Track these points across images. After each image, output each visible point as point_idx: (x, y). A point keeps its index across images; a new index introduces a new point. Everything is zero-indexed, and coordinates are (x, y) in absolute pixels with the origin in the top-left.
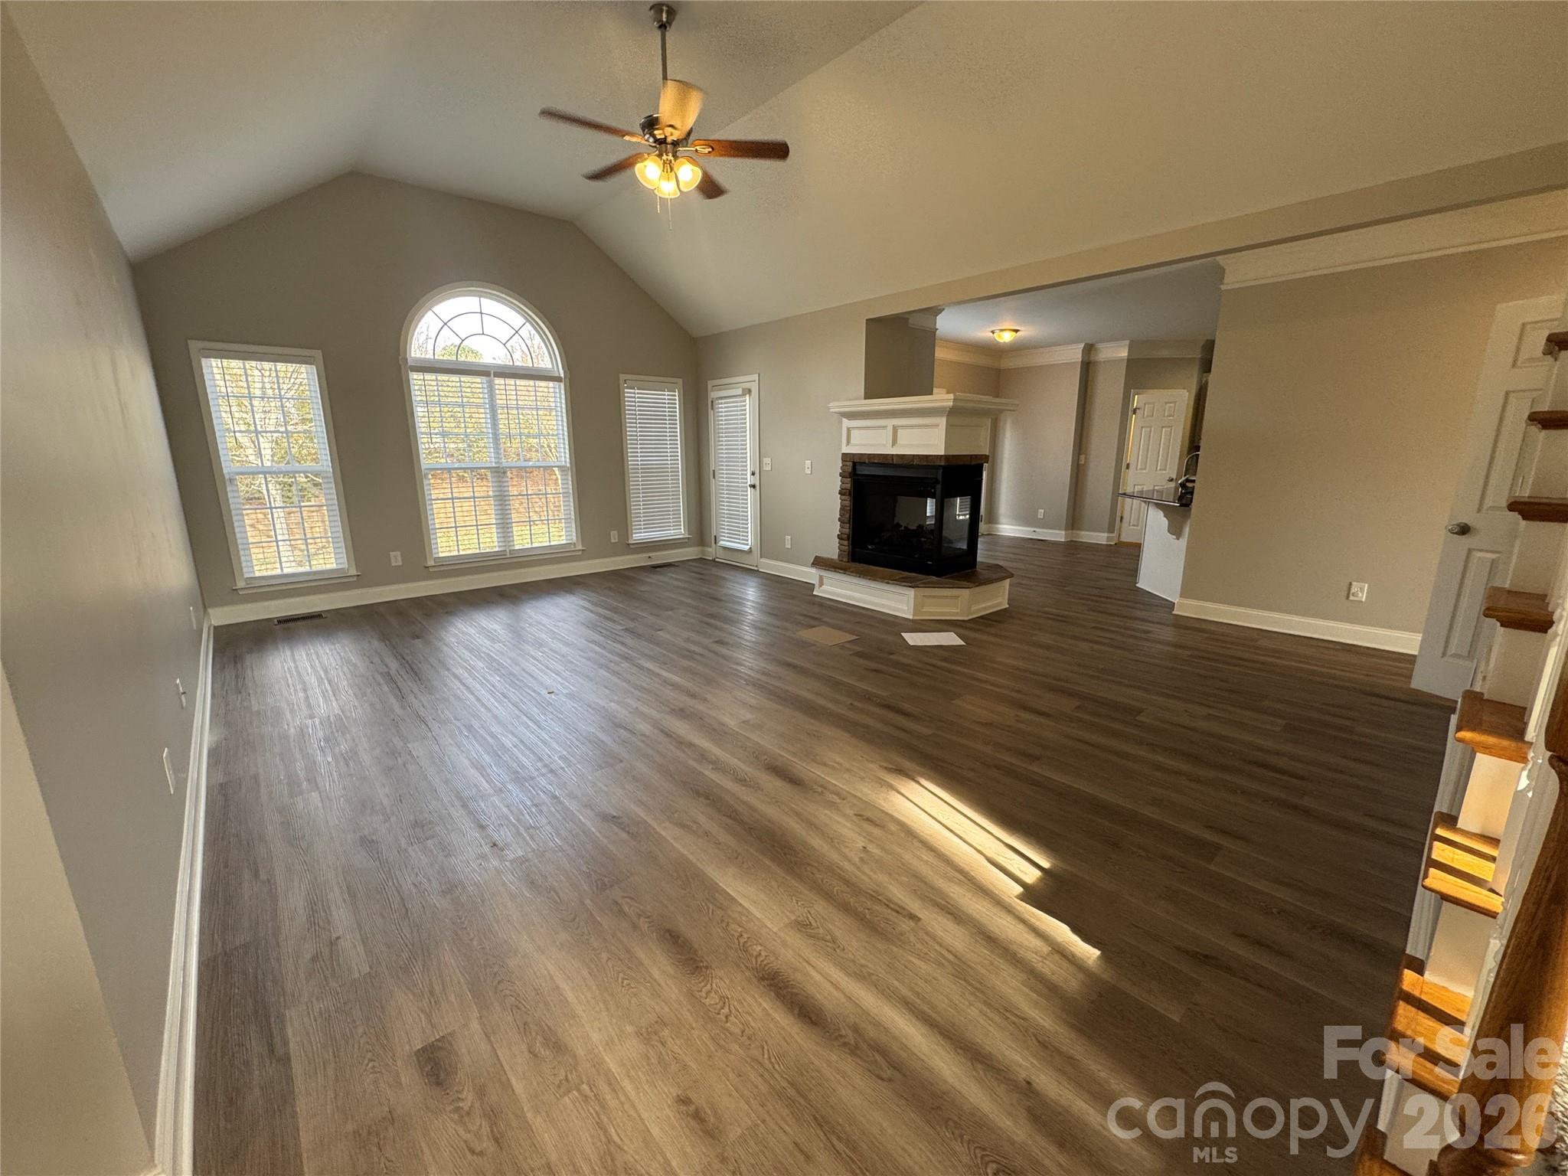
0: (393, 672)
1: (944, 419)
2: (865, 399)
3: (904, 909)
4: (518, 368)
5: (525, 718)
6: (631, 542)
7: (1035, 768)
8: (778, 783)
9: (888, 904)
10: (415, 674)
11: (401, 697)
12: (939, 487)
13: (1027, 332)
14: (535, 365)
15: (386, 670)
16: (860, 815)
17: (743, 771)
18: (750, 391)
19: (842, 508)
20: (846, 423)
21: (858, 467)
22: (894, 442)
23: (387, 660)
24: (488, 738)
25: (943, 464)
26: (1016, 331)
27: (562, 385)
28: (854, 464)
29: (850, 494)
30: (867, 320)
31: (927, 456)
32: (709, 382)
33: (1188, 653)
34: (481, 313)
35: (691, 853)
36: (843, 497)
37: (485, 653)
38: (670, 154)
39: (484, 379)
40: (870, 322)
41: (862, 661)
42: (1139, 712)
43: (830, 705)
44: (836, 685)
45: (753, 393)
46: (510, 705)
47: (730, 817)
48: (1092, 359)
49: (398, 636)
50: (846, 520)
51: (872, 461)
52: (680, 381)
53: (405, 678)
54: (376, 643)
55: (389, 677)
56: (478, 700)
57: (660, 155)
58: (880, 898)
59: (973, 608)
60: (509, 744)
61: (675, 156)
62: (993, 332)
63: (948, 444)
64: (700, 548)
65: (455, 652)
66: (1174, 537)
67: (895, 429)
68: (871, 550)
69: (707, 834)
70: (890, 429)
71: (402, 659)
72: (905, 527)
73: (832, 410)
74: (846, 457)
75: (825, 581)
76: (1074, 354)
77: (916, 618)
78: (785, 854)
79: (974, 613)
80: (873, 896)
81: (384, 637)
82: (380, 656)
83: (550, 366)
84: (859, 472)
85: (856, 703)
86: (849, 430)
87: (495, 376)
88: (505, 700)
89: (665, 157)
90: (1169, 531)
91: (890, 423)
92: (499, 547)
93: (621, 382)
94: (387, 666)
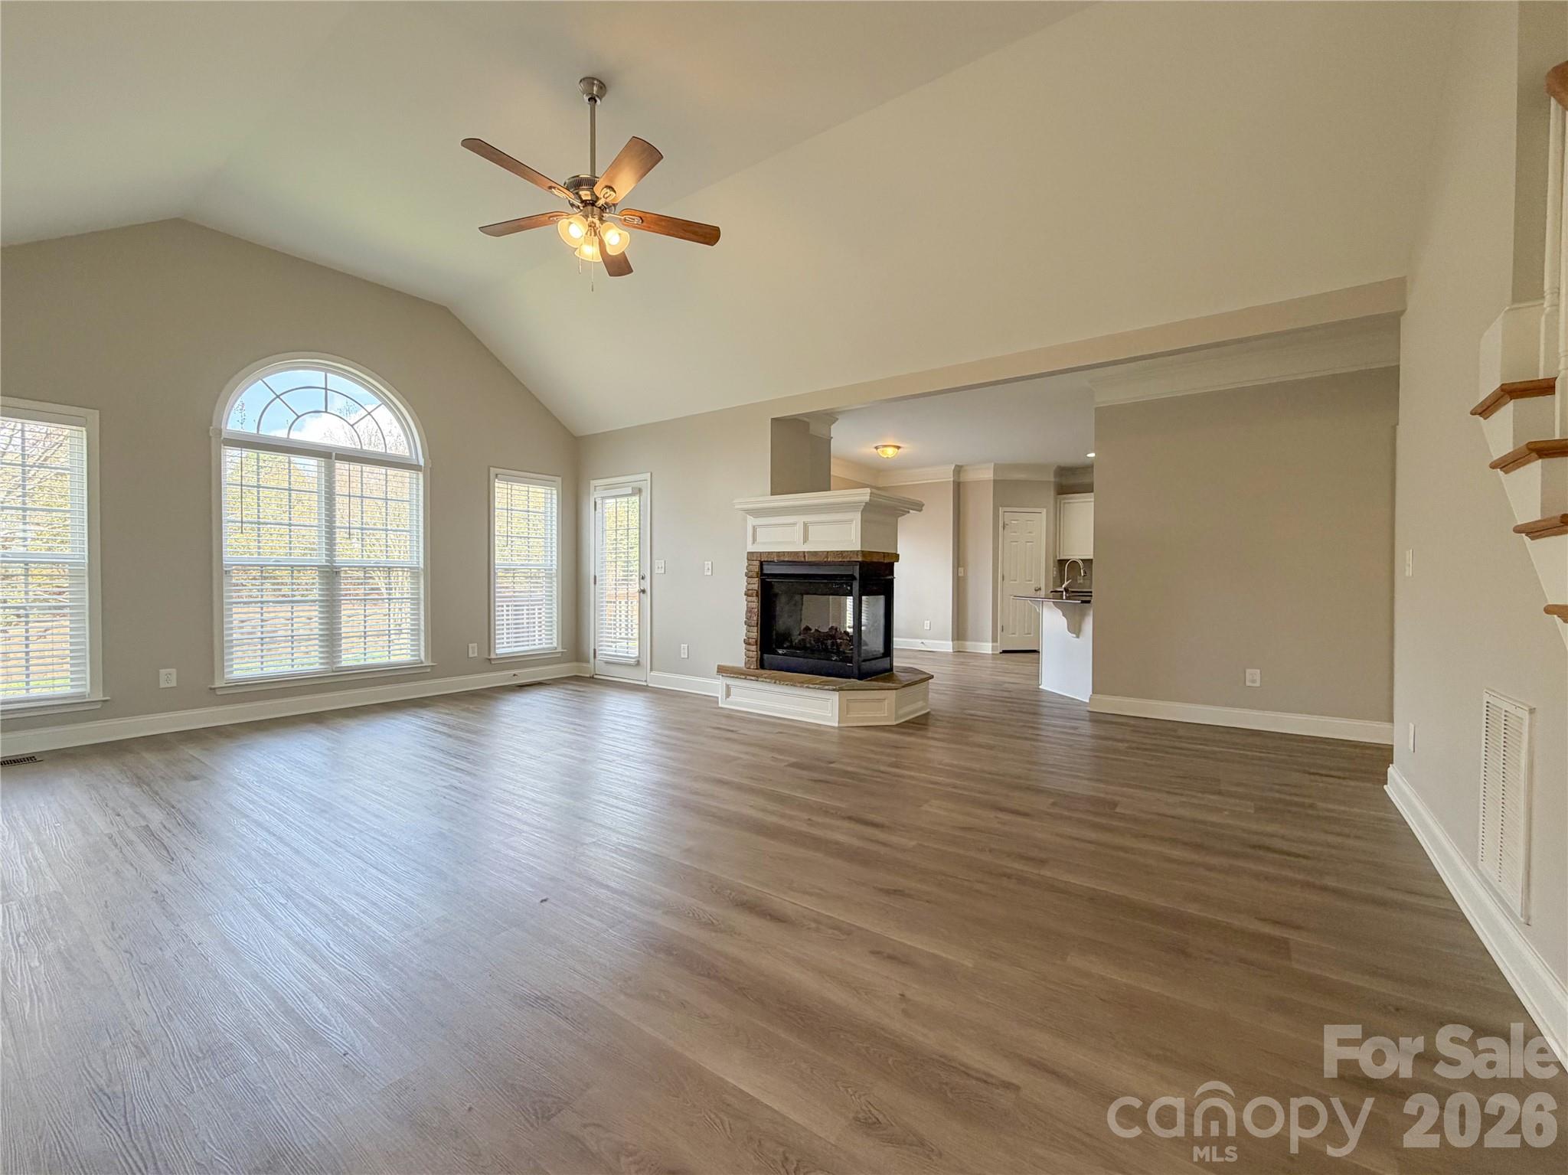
0: (155, 826)
1: (858, 516)
2: (772, 494)
3: (992, 1076)
4: (365, 452)
5: (374, 871)
6: (493, 656)
7: (1047, 873)
8: (757, 922)
9: (966, 1072)
10: (191, 825)
11: (169, 857)
12: (856, 585)
13: (907, 449)
14: (388, 451)
15: (144, 823)
16: (878, 953)
17: (704, 911)
18: (640, 490)
19: (749, 611)
20: (751, 521)
21: (765, 567)
22: (806, 539)
23: (145, 810)
24: (319, 904)
25: (860, 560)
26: (898, 448)
27: (421, 475)
28: (761, 563)
29: (757, 596)
30: (772, 419)
31: (842, 552)
32: (592, 482)
33: (1126, 745)
34: (326, 389)
35: (670, 1038)
36: (750, 599)
37: (303, 792)
38: (597, 217)
39: (322, 462)
40: (775, 421)
41: (805, 773)
42: (1115, 805)
43: (783, 822)
44: (781, 799)
45: (644, 494)
46: (348, 855)
47: (709, 976)
48: (962, 480)
49: (163, 778)
50: (754, 623)
51: (782, 559)
52: (559, 479)
53: (175, 831)
54: (127, 790)
55: (148, 833)
56: (297, 852)
57: (586, 217)
58: (953, 1064)
59: (901, 712)
60: (353, 911)
61: (601, 219)
62: (877, 448)
63: (863, 540)
64: (575, 664)
65: (256, 794)
66: (1074, 636)
67: (806, 526)
68: (783, 655)
69: (683, 1005)
70: (799, 528)
71: (170, 808)
72: (817, 630)
73: (736, 507)
74: (751, 556)
75: (733, 690)
76: (947, 475)
77: (842, 725)
78: (801, 1018)
79: (901, 717)
80: (944, 1064)
81: (139, 781)
82: (133, 806)
83: (408, 454)
84: (765, 572)
85: (814, 818)
86: (754, 529)
87: (336, 459)
88: (339, 849)
89: (590, 219)
90: (1069, 630)
91: (800, 519)
92: (321, 664)
93: (492, 476)
94: (144, 817)
